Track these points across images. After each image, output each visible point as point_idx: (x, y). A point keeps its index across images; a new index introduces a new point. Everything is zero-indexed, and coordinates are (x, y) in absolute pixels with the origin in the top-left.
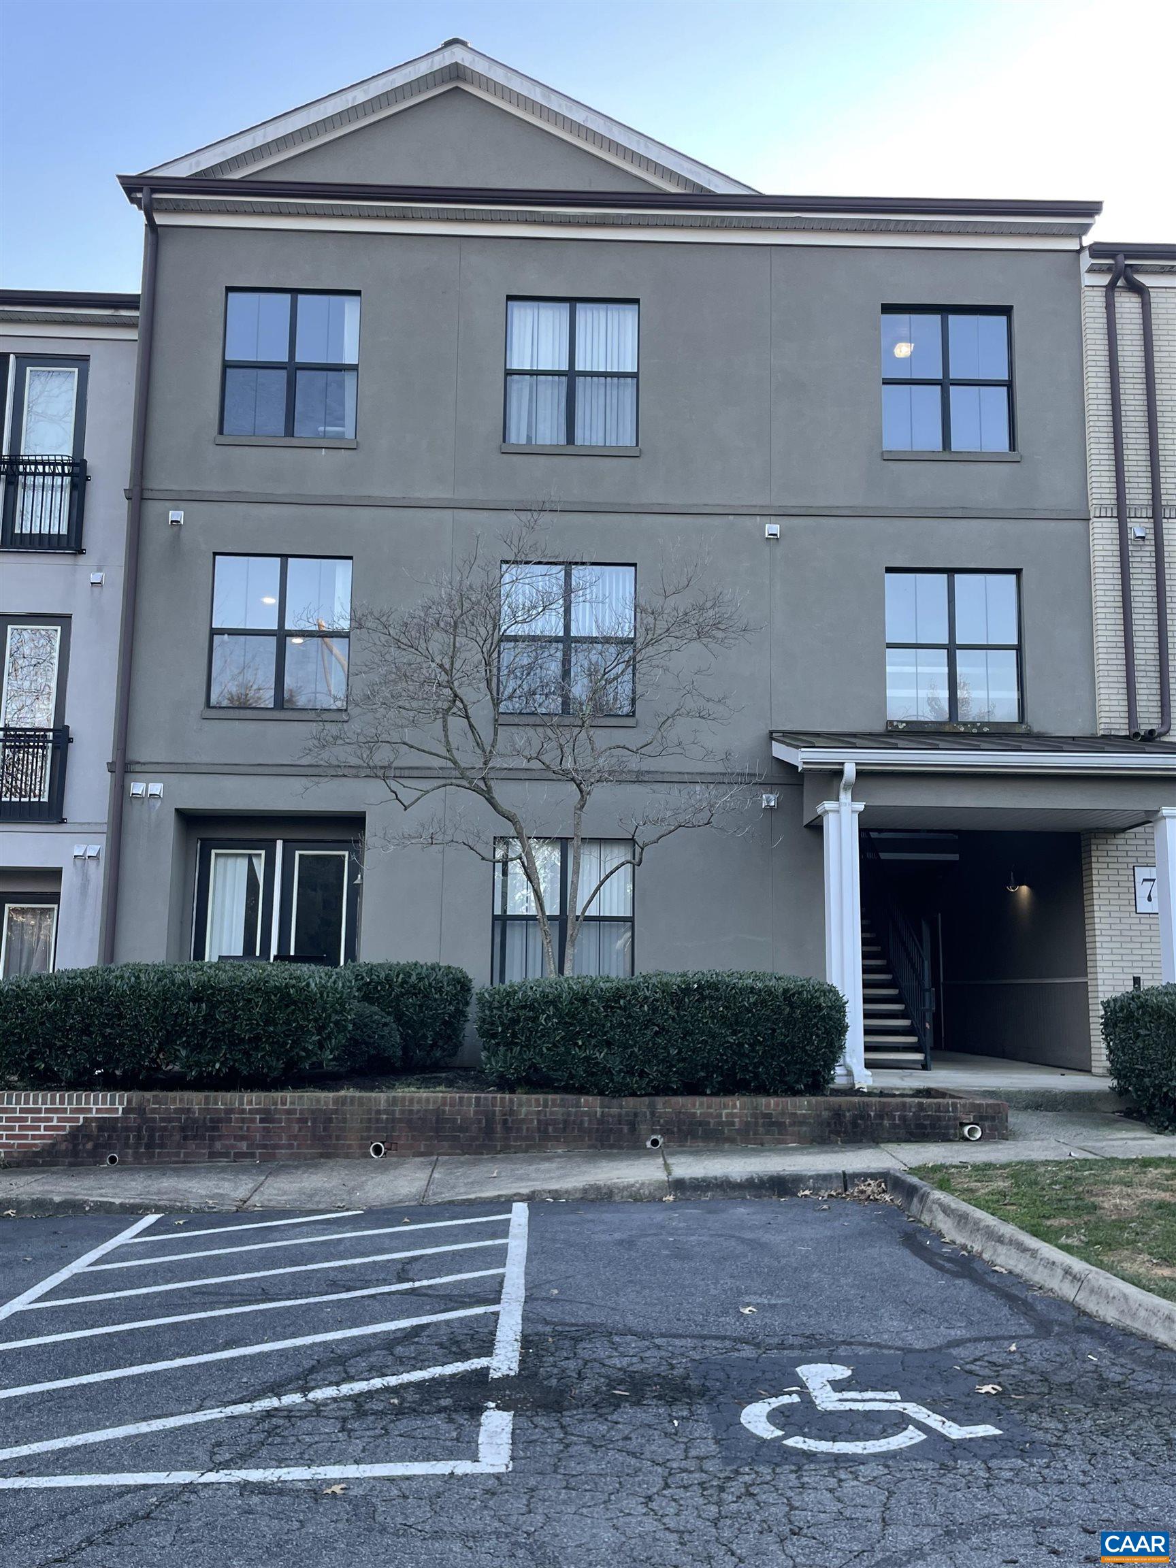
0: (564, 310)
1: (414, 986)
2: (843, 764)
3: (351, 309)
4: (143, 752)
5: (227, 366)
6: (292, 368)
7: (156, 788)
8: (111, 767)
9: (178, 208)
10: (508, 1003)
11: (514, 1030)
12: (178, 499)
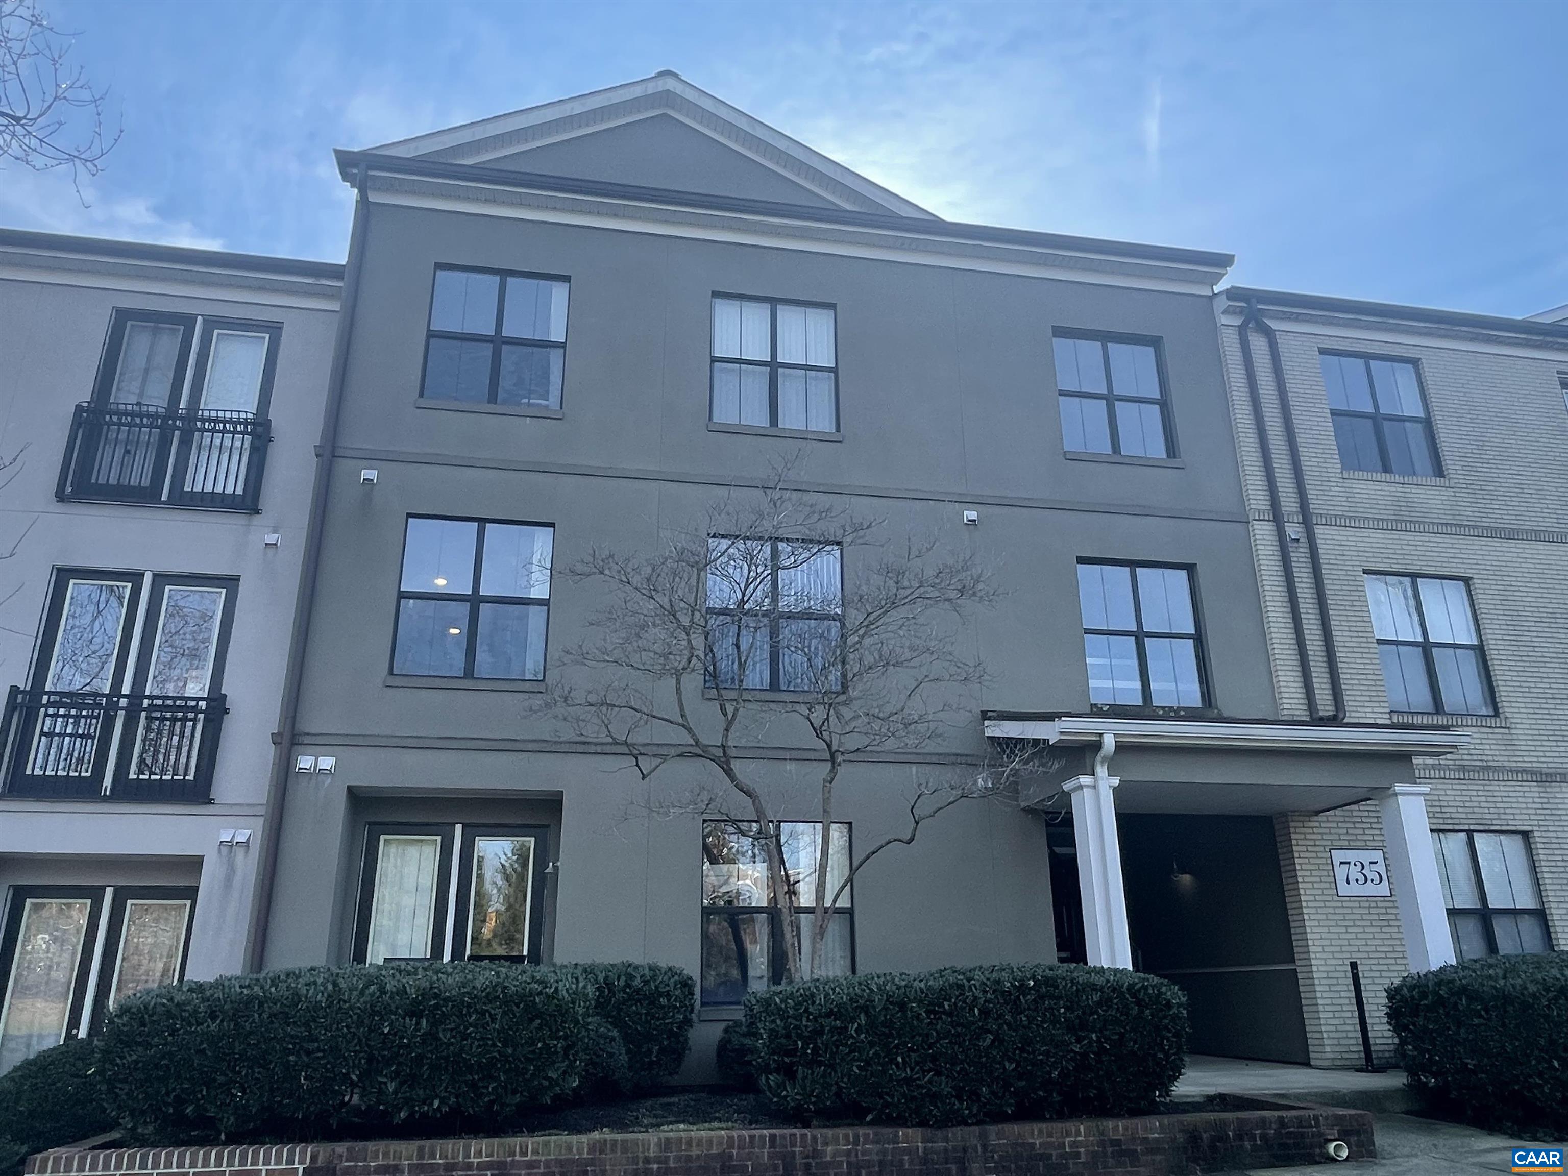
0: (766, 309)
1: (638, 991)
2: (1101, 735)
3: (559, 294)
4: (313, 722)
5: (431, 335)
6: (498, 341)
7: (326, 763)
8: (276, 739)
9: (390, 187)
10: (806, 1010)
11: (815, 1044)
12: (371, 459)
